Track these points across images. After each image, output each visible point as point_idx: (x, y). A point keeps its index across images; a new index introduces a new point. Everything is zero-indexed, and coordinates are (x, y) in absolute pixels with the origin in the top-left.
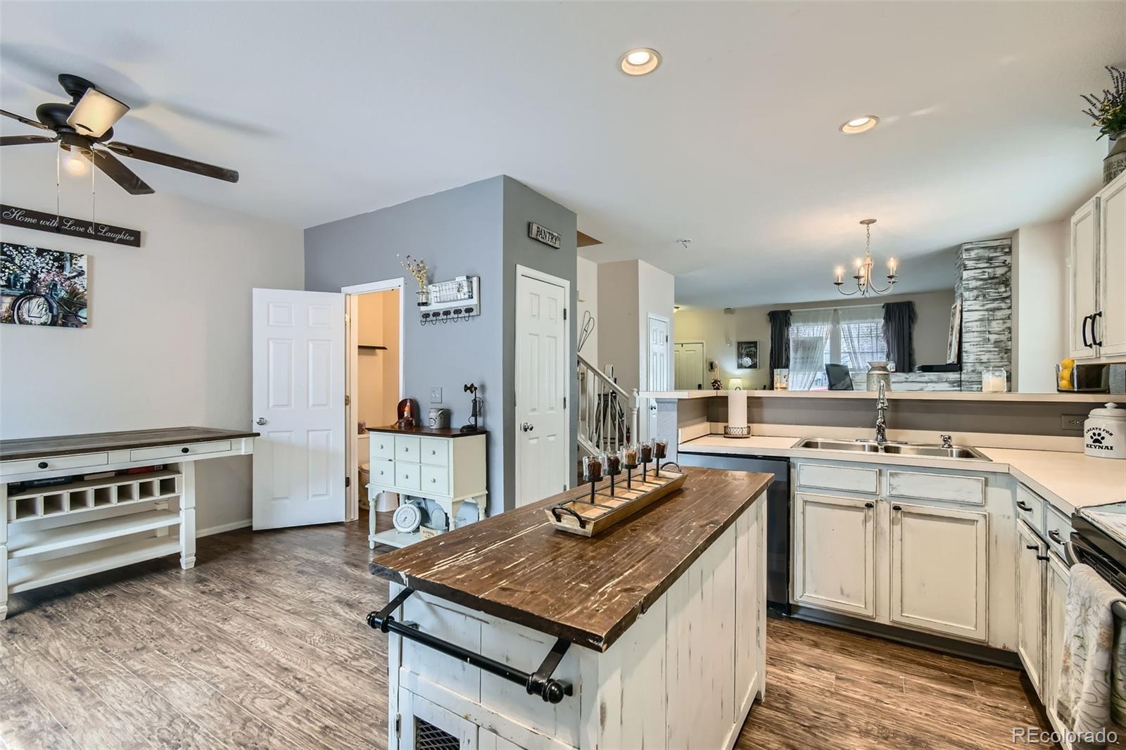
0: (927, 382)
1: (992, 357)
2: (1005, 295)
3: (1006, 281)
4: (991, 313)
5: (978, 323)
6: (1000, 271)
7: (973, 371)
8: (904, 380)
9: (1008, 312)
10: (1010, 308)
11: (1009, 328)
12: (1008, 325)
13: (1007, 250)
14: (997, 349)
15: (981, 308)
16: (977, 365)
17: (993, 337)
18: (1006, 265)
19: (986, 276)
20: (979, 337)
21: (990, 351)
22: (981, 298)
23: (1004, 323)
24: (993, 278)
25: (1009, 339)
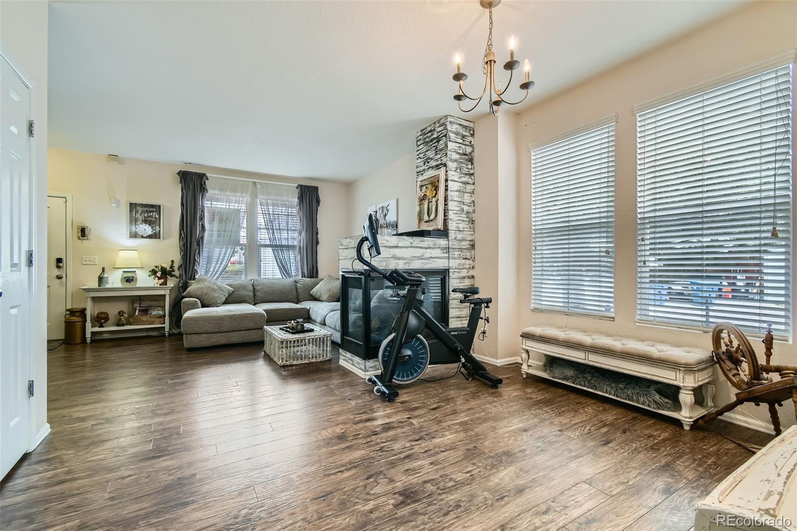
0: (426, 248)
1: (465, 226)
2: (472, 172)
3: (471, 161)
4: (464, 186)
5: (457, 193)
6: (469, 150)
7: (455, 238)
8: (410, 245)
9: (472, 187)
10: (473, 184)
11: (473, 201)
12: (473, 199)
13: (472, 132)
14: (467, 219)
15: (459, 180)
16: (457, 232)
17: (466, 208)
18: (471, 146)
19: (461, 152)
20: (458, 207)
21: (464, 221)
22: (459, 171)
23: (471, 196)
24: (465, 155)
25: (474, 212)
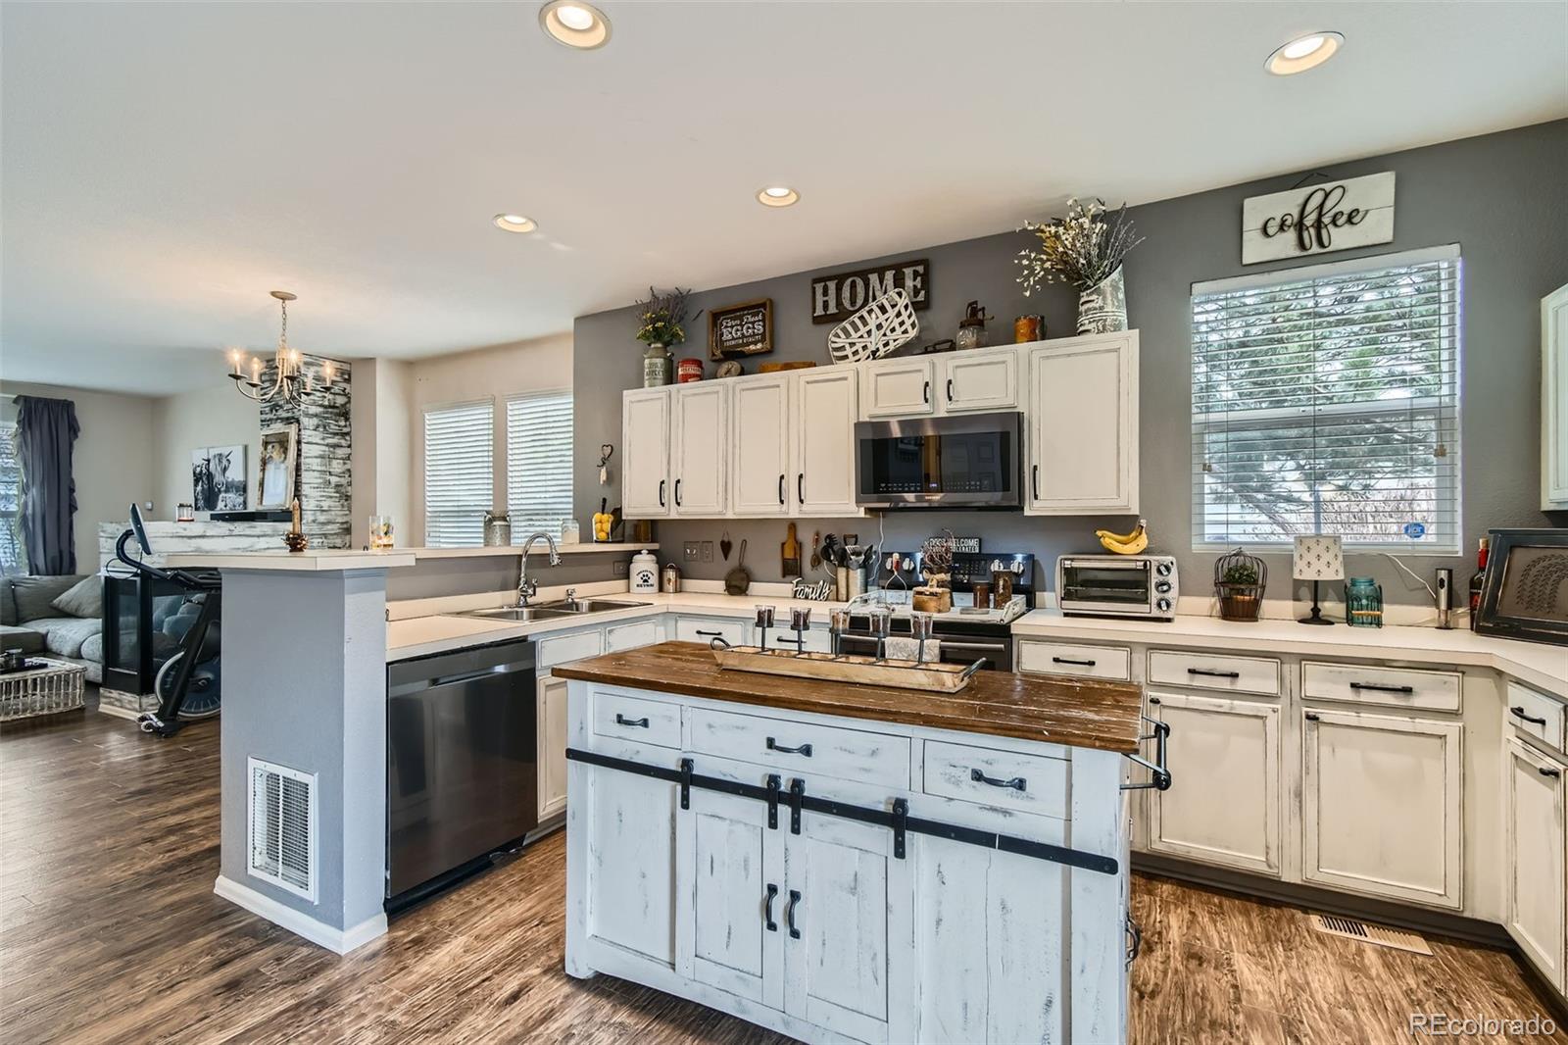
0: (258, 536)
1: (332, 504)
2: (345, 430)
3: (345, 414)
4: (331, 449)
5: (319, 460)
6: (340, 400)
7: (314, 521)
8: (227, 533)
9: (348, 451)
10: (349, 446)
11: (349, 470)
12: (348, 467)
13: (346, 377)
14: (338, 495)
15: (322, 442)
16: (318, 513)
17: (334, 480)
18: (345, 395)
19: (326, 403)
20: (320, 478)
21: (331, 497)
22: (321, 429)
23: (345, 464)
24: (334, 407)
25: (350, 484)
